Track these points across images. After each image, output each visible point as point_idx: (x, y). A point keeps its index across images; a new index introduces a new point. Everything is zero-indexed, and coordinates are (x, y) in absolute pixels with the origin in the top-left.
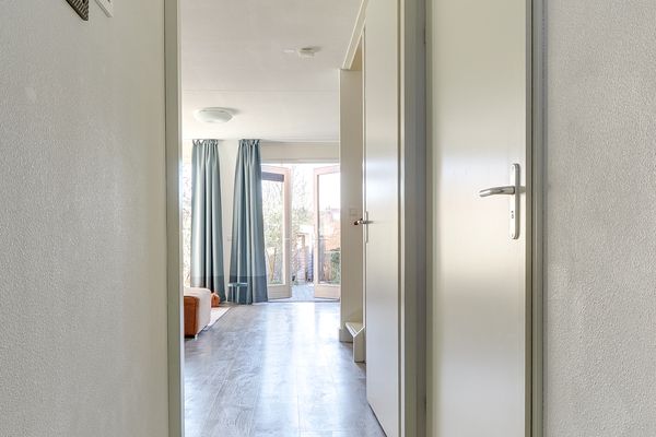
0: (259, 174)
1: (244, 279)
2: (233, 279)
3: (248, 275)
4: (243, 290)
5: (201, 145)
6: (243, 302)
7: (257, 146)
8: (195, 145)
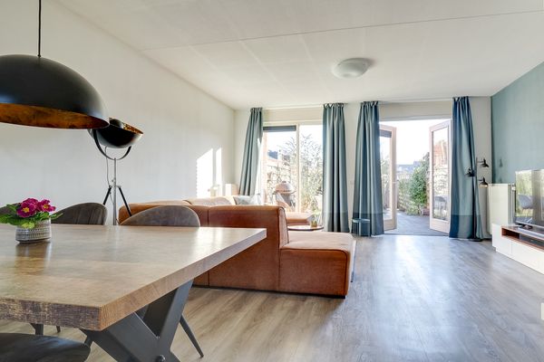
0: (377, 132)
1: (365, 216)
2: (356, 216)
3: (368, 213)
4: (364, 225)
5: (330, 108)
6: (364, 235)
7: (376, 107)
8: (325, 109)
